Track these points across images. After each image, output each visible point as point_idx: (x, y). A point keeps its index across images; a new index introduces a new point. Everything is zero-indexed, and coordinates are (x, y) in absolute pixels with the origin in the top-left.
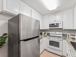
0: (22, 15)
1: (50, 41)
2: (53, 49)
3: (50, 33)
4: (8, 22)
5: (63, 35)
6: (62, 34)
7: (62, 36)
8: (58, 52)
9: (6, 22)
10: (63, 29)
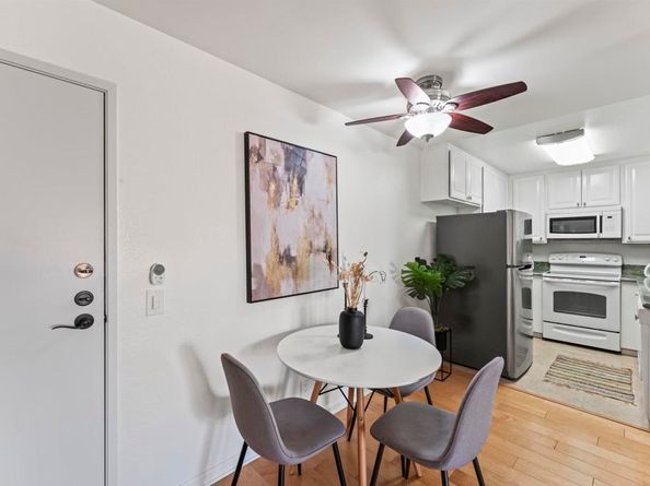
0: (512, 212)
1: (555, 293)
2: (577, 326)
3: (551, 261)
4: (435, 221)
5: (623, 267)
6: (620, 263)
7: (619, 272)
8: (601, 338)
9: (432, 223)
10: (625, 241)
